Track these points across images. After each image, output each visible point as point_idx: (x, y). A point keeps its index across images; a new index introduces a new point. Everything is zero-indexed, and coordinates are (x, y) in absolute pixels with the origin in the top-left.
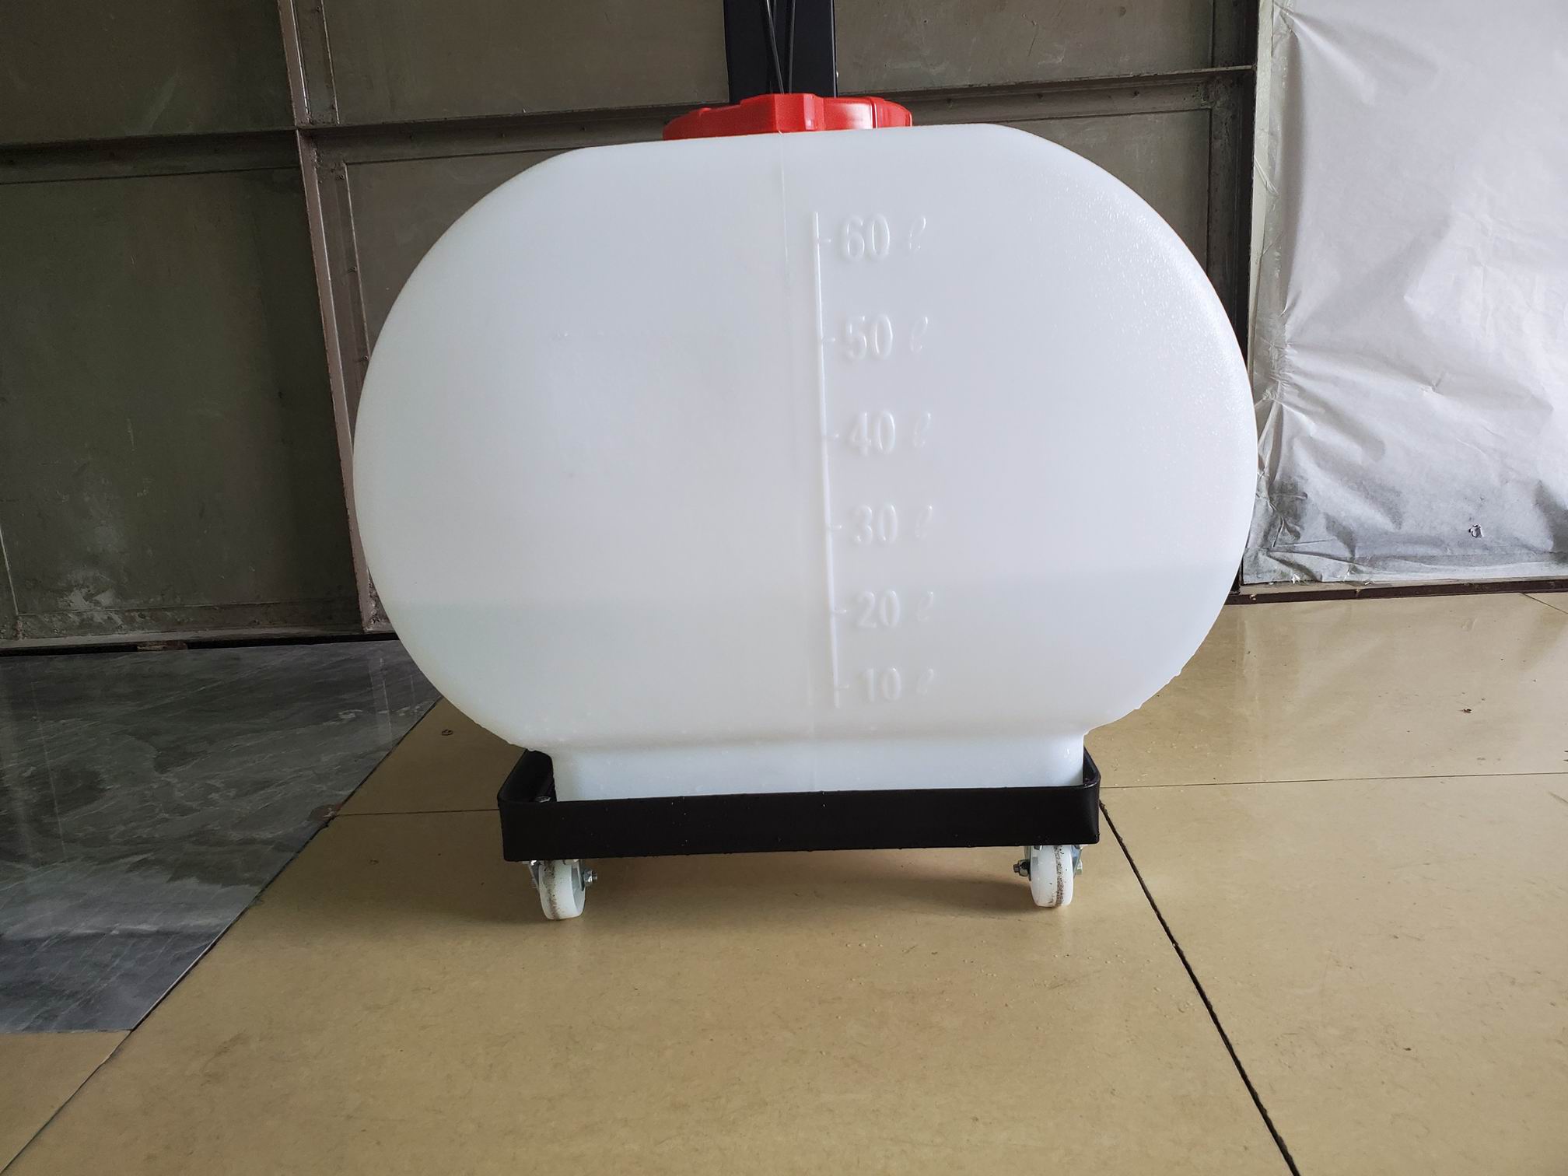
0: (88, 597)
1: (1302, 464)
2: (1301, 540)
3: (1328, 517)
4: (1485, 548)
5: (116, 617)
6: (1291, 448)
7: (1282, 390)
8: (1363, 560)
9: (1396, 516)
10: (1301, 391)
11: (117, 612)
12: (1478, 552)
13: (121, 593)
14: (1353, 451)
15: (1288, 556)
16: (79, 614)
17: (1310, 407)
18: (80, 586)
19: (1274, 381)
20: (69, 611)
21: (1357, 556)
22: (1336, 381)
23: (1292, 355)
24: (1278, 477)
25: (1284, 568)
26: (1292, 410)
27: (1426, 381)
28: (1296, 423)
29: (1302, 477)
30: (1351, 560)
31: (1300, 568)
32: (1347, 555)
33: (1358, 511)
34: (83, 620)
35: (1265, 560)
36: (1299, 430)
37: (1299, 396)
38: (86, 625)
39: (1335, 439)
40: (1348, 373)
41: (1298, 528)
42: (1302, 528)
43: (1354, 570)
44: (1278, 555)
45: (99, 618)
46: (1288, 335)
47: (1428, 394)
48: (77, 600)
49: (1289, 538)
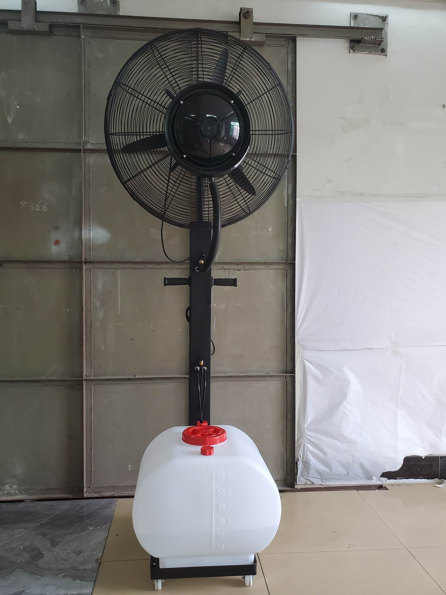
0: (10, 486)
1: (309, 457)
2: (310, 474)
3: (315, 469)
4: (351, 477)
5: (17, 491)
6: (307, 453)
7: (304, 439)
8: (324, 479)
9: (331, 470)
10: (309, 440)
11: (18, 490)
12: (349, 478)
13: (19, 485)
14: (321, 454)
15: (307, 478)
16: (7, 491)
17: (311, 443)
18: (8, 483)
19: (303, 437)
20: (5, 490)
21: (322, 478)
22: (316, 438)
23: (306, 431)
24: (304, 459)
25: (306, 481)
26: (307, 444)
27: (336, 439)
28: (307, 447)
29: (309, 460)
30: (321, 479)
31: (310, 481)
32: (320, 478)
33: (322, 467)
34: (8, 492)
35: (302, 479)
36: (308, 448)
37: (308, 441)
38: (9, 494)
39: (316, 451)
40: (319, 436)
41: (309, 472)
42: (310, 471)
43: (322, 481)
44: (305, 477)
45: (12, 492)
46: (305, 427)
47: (336, 442)
48: (7, 487)
49: (307, 474)
